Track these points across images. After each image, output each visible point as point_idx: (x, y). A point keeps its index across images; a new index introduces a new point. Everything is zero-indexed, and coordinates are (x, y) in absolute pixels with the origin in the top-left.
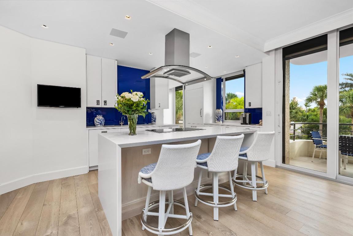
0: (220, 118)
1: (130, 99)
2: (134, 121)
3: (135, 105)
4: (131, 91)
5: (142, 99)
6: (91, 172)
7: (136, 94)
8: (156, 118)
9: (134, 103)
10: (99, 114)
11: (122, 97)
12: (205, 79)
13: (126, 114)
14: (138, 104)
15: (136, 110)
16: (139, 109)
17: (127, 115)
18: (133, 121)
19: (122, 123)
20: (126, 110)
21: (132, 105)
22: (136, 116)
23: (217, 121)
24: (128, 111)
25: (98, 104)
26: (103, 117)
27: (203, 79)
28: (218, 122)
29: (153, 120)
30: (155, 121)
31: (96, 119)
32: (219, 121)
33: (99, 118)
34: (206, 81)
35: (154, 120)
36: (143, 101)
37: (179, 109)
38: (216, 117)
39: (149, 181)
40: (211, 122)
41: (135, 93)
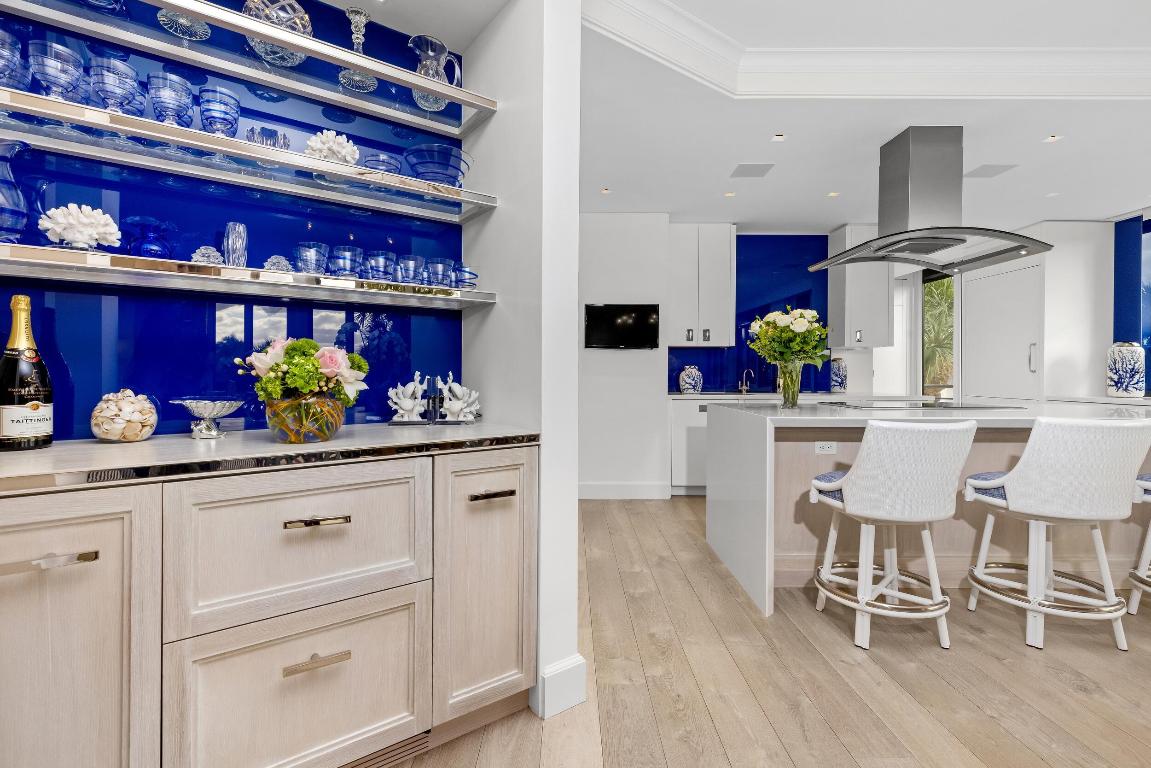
0: (1132, 376)
1: (789, 326)
2: (794, 378)
3: (798, 339)
4: (789, 307)
5: (817, 325)
6: (675, 499)
7: (802, 316)
8: (845, 376)
9: (796, 335)
10: (690, 364)
11: (768, 324)
12: (1023, 253)
13: (776, 359)
14: (805, 338)
15: (800, 351)
16: (807, 348)
17: (777, 363)
18: (792, 378)
19: (744, 387)
20: (775, 351)
21: (791, 340)
22: (799, 364)
23: (1112, 390)
24: (782, 354)
25: (688, 339)
26: (699, 370)
27: (1014, 253)
28: (1121, 393)
29: (836, 381)
30: (842, 384)
31: (683, 374)
32: (1126, 390)
33: (691, 374)
34: (1025, 255)
35: (840, 380)
36: (818, 329)
37: (941, 347)
38: (1111, 374)
39: (835, 498)
40: (1083, 391)
41: (798, 311)
